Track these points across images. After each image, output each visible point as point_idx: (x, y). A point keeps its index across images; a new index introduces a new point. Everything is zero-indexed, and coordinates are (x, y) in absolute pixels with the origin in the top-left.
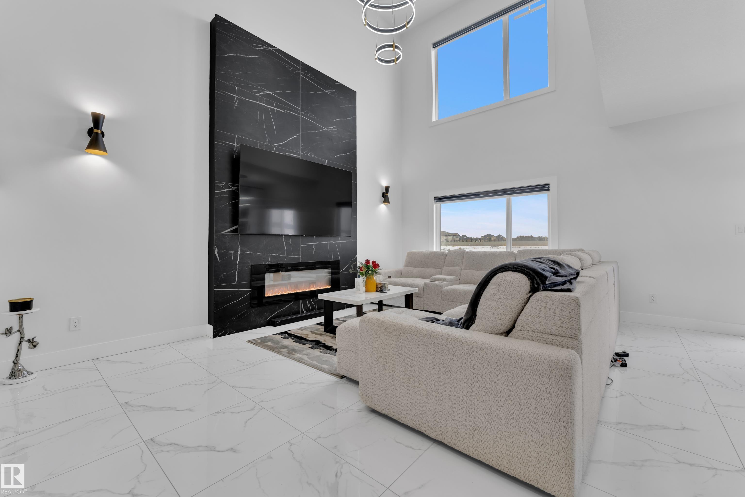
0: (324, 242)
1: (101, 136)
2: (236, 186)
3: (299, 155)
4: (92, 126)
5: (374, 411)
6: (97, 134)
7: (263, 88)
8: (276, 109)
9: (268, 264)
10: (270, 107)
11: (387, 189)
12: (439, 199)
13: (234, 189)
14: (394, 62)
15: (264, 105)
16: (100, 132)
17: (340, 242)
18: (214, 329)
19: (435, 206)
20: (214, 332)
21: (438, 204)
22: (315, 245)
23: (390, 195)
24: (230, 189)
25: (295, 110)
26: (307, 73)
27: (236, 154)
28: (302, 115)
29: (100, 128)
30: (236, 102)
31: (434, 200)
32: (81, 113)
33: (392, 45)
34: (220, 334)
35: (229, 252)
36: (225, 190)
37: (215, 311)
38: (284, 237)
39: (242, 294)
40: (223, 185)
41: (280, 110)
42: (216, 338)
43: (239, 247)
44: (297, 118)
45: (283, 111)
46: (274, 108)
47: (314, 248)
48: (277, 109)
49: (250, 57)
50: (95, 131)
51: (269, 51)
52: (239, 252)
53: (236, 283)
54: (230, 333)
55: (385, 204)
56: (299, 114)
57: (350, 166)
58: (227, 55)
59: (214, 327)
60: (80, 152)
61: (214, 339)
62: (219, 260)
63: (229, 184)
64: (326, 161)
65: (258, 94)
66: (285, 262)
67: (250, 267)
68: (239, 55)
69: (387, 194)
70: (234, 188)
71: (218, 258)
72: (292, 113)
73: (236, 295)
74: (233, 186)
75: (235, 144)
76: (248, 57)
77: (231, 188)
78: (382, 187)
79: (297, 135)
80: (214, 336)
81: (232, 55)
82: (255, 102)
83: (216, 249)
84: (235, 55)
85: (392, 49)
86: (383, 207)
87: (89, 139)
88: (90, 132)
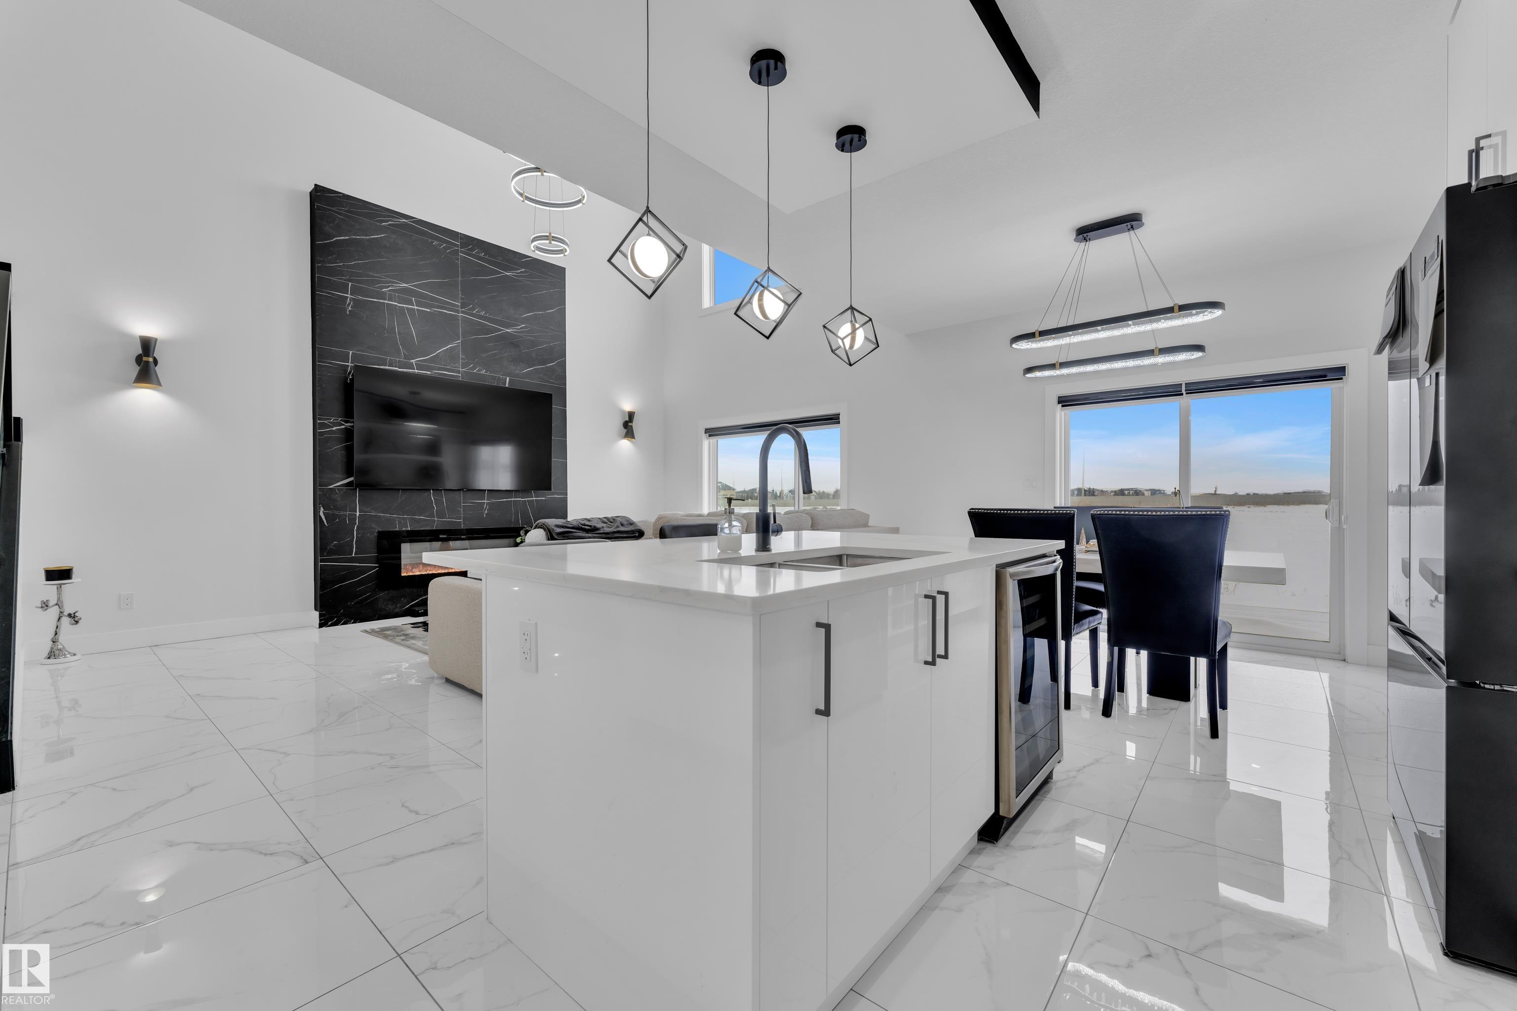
0: (505, 500)
1: (152, 365)
2: (351, 422)
3: (458, 372)
4: (140, 352)
5: (448, 681)
6: (147, 362)
7: (394, 280)
8: (417, 308)
9: (406, 531)
10: (406, 306)
11: (631, 415)
12: (712, 432)
13: (349, 426)
14: (562, 253)
15: (396, 304)
16: (151, 360)
17: (535, 499)
18: (320, 616)
19: (707, 443)
20: (320, 620)
21: (714, 440)
22: (488, 504)
23: (635, 425)
24: (343, 427)
25: (452, 308)
26: (472, 249)
27: (351, 377)
28: (463, 312)
29: (151, 355)
30: (349, 304)
31: (705, 433)
32: (125, 336)
33: (548, 236)
34: (329, 623)
35: (342, 513)
36: (334, 429)
37: (322, 592)
38: (432, 492)
39: (363, 570)
40: (331, 421)
41: (424, 309)
42: (324, 628)
43: (358, 506)
44: (454, 318)
45: (429, 310)
46: (414, 307)
47: (486, 508)
48: (419, 308)
49: (372, 237)
50: (145, 359)
51: (406, 224)
52: (358, 514)
53: (353, 555)
54: (345, 623)
55: (628, 440)
56: (458, 312)
57: (552, 383)
58: (334, 239)
59: (319, 613)
60: (125, 385)
61: (321, 629)
62: (326, 524)
63: (340, 420)
64: (508, 378)
65: (386, 290)
66: (434, 528)
67: (376, 534)
68: (354, 237)
69: (630, 424)
70: (349, 424)
71: (325, 521)
72: (445, 311)
73: (353, 572)
74: (347, 422)
75: (349, 364)
76: (368, 239)
77: (344, 425)
78: (623, 412)
79: (456, 343)
80: (321, 626)
81: (342, 238)
82: (381, 301)
83: (322, 509)
84: (347, 238)
85: (548, 242)
86: (625, 443)
87: (138, 368)
88: (139, 359)
